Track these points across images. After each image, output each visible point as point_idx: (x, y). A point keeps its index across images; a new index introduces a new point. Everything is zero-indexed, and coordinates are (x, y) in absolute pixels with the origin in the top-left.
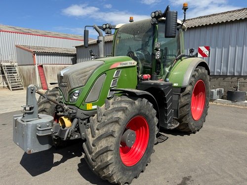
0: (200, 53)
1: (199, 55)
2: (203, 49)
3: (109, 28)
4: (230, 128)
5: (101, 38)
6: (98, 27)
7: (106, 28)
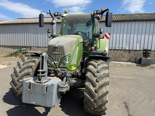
0: (106, 37)
1: (105, 38)
2: (107, 34)
3: (60, 15)
4: (116, 75)
5: (54, 21)
6: (53, 14)
7: (58, 15)
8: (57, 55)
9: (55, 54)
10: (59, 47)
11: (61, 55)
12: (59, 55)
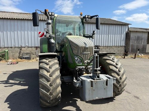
7: (52, 15)
8: (87, 54)
9: (85, 54)
10: (89, 47)
11: (90, 55)
12: (89, 54)
